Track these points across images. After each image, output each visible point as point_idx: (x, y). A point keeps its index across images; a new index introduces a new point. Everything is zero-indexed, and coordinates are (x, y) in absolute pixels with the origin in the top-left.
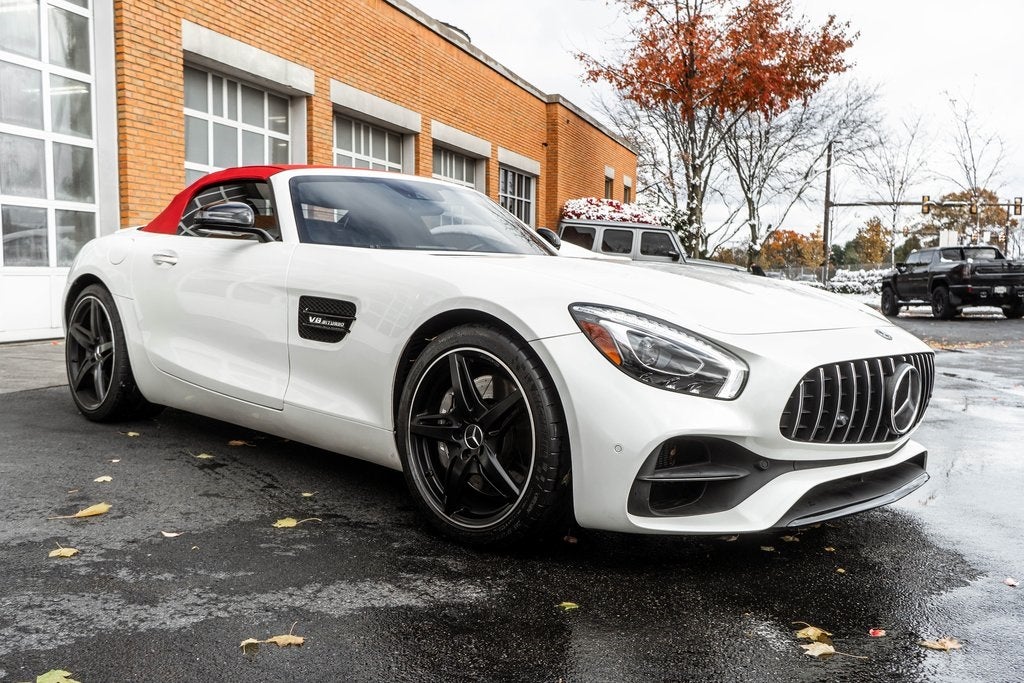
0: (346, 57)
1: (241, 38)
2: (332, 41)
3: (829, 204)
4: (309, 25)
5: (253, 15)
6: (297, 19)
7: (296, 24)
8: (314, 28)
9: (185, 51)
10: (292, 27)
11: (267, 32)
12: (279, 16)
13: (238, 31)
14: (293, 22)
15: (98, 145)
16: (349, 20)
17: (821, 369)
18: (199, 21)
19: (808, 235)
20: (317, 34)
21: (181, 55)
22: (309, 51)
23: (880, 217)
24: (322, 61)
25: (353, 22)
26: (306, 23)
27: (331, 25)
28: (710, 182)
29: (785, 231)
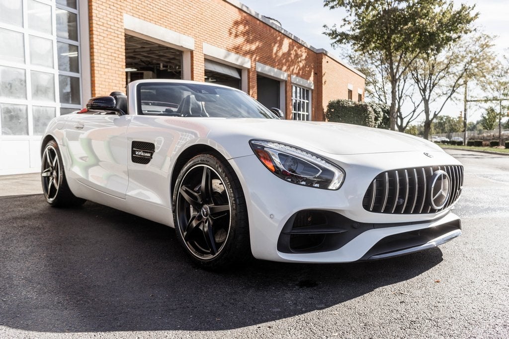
0: (211, 32)
1: (156, 23)
2: (203, 24)
3: (466, 101)
4: (191, 16)
5: (162, 11)
6: (185, 13)
7: (184, 15)
8: (194, 17)
9: (125, 29)
10: (183, 17)
11: (169, 20)
12: (176, 12)
13: (154, 20)
14: (183, 15)
15: (82, 76)
16: (212, 14)
17: (387, 173)
18: (134, 15)
19: (456, 118)
20: (196, 20)
21: (123, 31)
22: (192, 29)
23: (493, 107)
24: (198, 34)
25: (214, 14)
26: (189, 15)
27: (203, 16)
28: (404, 91)
29: (444, 116)
